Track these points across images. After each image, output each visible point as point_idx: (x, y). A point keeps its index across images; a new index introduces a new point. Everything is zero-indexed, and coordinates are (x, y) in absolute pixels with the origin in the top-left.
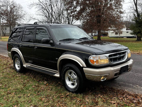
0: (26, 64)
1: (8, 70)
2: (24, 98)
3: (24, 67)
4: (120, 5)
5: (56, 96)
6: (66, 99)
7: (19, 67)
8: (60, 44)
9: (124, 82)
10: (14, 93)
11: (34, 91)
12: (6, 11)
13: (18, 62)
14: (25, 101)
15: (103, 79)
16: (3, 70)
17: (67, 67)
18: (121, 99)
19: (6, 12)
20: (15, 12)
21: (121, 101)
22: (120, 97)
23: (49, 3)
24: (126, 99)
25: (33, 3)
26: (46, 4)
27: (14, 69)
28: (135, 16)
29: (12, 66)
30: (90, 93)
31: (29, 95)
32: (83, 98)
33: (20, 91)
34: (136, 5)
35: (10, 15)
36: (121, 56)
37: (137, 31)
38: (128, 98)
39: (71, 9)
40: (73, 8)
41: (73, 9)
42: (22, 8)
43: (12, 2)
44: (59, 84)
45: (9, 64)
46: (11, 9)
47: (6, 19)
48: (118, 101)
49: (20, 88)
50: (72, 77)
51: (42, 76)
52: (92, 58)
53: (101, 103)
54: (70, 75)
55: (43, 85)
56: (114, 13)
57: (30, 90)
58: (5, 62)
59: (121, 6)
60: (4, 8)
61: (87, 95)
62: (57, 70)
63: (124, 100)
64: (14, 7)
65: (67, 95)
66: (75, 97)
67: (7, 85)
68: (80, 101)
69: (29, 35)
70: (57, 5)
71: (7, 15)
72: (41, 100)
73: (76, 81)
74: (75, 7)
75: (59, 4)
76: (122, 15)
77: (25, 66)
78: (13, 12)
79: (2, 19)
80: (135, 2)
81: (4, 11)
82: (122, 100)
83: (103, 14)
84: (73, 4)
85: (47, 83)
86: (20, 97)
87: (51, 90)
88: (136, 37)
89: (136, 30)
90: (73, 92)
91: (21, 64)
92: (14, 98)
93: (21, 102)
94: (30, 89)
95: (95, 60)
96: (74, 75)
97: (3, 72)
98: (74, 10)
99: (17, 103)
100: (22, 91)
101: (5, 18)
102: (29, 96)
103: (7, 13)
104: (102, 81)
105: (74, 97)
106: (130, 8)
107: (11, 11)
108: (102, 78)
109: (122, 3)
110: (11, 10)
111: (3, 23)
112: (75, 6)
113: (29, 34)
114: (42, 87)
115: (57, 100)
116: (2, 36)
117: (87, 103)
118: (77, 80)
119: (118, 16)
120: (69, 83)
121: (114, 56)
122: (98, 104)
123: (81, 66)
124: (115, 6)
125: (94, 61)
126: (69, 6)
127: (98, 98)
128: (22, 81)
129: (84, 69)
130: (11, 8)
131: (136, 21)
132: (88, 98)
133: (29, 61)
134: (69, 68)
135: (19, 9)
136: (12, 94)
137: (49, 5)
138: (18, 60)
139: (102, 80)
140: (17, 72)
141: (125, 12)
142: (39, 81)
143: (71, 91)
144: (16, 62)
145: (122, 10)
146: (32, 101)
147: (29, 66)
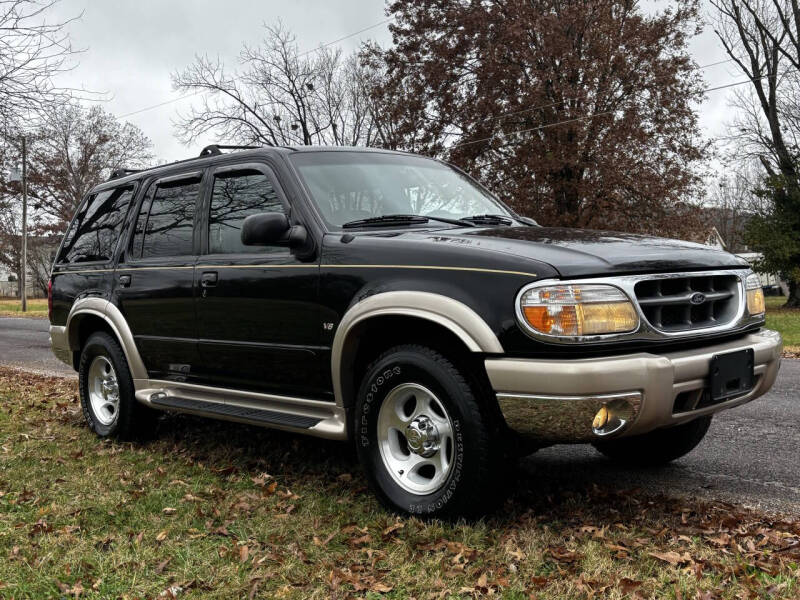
0: (151, 385)
1: (48, 430)
2: (132, 552)
3: (140, 405)
4: (682, 111)
5: (322, 537)
6: (387, 548)
7: (110, 409)
8: (345, 240)
9: (736, 472)
10: (69, 529)
11: (191, 514)
12: (57, 162)
13: (109, 379)
14: (132, 564)
15: (606, 426)
16: (20, 430)
17: (391, 367)
18: (721, 542)
19: (59, 168)
20: (108, 166)
21: (724, 550)
22: (717, 535)
23: (295, 111)
24: (751, 545)
25: (202, 109)
26: (277, 119)
27: (83, 425)
28: (770, 171)
29: (74, 413)
30: (532, 521)
31: (160, 536)
32: (489, 543)
33: (110, 520)
34: (770, 108)
35: (79, 183)
36: (708, 296)
37: (787, 252)
38: (764, 541)
39: (412, 141)
40: (421, 132)
41: (427, 139)
42: (143, 144)
43: (95, 112)
44: (345, 486)
45: (59, 406)
46: (88, 150)
47: (55, 203)
48: (707, 553)
49: (108, 504)
50: (422, 426)
51: (245, 452)
52: (535, 295)
53: (597, 564)
54: (408, 414)
55: (248, 492)
56: (650, 154)
57: (171, 514)
58: (35, 398)
59: (687, 121)
60: (50, 149)
61: (514, 530)
62: (331, 398)
63: (744, 546)
64: (103, 139)
65: (391, 529)
66: (438, 541)
67: (31, 493)
68: (473, 558)
69: (175, 232)
70: (335, 127)
71: (62, 185)
72: (233, 556)
73: (441, 447)
74: (436, 130)
75: (348, 117)
76: (695, 167)
77: (148, 398)
78: (97, 168)
79: (37, 206)
80: (767, 97)
81: (49, 164)
82: (728, 546)
83: (587, 160)
84: (423, 115)
85: (271, 481)
86: (105, 547)
87: (292, 512)
88: (780, 292)
89: (780, 247)
90: (425, 517)
91: (126, 389)
92: (72, 552)
93: (114, 571)
94: (168, 509)
95: (554, 309)
96: (430, 413)
97: (22, 439)
98: (430, 145)
99: (88, 573)
100: (118, 519)
101: (49, 199)
102: (160, 543)
103: (62, 173)
104: (602, 433)
105: (432, 538)
106: (736, 132)
107: (84, 163)
108: (600, 417)
109: (691, 104)
110: (86, 158)
111: (38, 226)
112: (433, 125)
113: (174, 226)
114: (238, 502)
115: (327, 559)
116: (29, 298)
117: (513, 567)
118: (449, 440)
119: (676, 171)
120: (400, 468)
121: (665, 294)
122: (580, 570)
123: (474, 348)
124: (656, 120)
125: (546, 317)
126: (400, 123)
127: (580, 542)
128: (127, 473)
129: (489, 364)
130: (87, 146)
131: (779, 199)
132: (521, 544)
133: (172, 367)
134: (398, 370)
135: (130, 153)
136: (57, 535)
137: (295, 127)
138: (108, 370)
139: (600, 429)
140: (100, 437)
141: (710, 150)
142: (227, 473)
143: (411, 508)
144: (94, 383)
145: (695, 142)
146: (176, 563)
147: (170, 394)
